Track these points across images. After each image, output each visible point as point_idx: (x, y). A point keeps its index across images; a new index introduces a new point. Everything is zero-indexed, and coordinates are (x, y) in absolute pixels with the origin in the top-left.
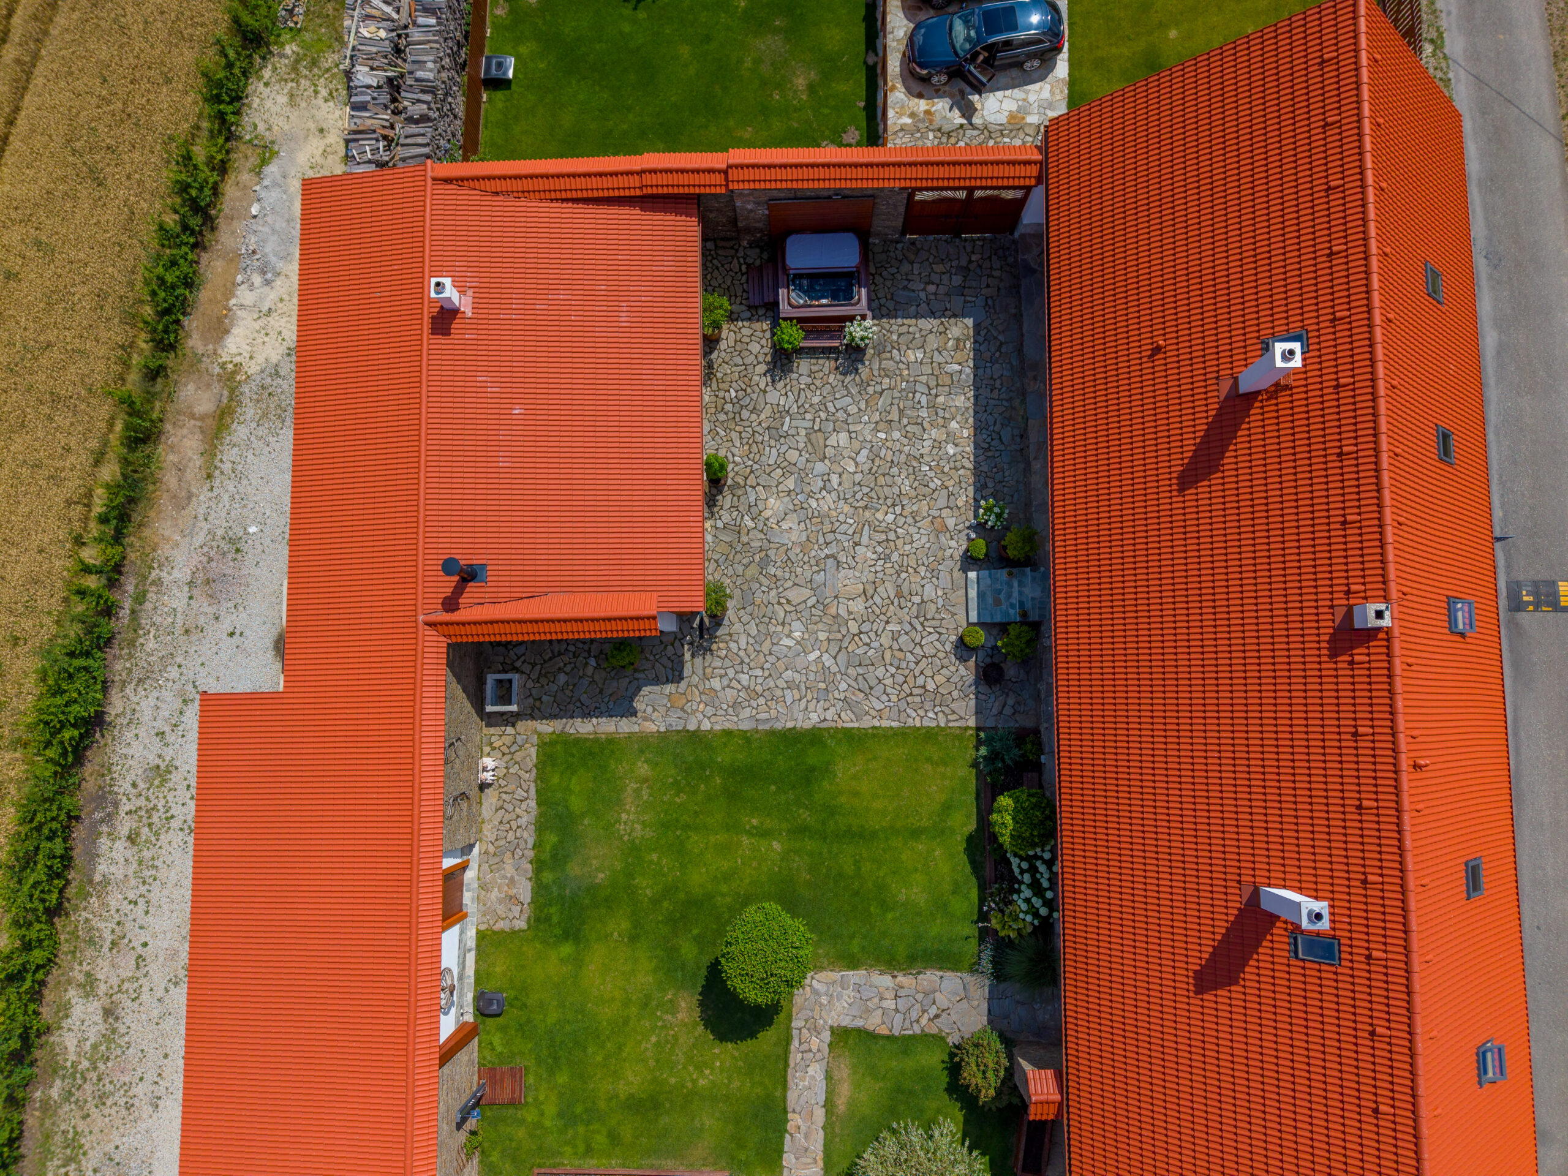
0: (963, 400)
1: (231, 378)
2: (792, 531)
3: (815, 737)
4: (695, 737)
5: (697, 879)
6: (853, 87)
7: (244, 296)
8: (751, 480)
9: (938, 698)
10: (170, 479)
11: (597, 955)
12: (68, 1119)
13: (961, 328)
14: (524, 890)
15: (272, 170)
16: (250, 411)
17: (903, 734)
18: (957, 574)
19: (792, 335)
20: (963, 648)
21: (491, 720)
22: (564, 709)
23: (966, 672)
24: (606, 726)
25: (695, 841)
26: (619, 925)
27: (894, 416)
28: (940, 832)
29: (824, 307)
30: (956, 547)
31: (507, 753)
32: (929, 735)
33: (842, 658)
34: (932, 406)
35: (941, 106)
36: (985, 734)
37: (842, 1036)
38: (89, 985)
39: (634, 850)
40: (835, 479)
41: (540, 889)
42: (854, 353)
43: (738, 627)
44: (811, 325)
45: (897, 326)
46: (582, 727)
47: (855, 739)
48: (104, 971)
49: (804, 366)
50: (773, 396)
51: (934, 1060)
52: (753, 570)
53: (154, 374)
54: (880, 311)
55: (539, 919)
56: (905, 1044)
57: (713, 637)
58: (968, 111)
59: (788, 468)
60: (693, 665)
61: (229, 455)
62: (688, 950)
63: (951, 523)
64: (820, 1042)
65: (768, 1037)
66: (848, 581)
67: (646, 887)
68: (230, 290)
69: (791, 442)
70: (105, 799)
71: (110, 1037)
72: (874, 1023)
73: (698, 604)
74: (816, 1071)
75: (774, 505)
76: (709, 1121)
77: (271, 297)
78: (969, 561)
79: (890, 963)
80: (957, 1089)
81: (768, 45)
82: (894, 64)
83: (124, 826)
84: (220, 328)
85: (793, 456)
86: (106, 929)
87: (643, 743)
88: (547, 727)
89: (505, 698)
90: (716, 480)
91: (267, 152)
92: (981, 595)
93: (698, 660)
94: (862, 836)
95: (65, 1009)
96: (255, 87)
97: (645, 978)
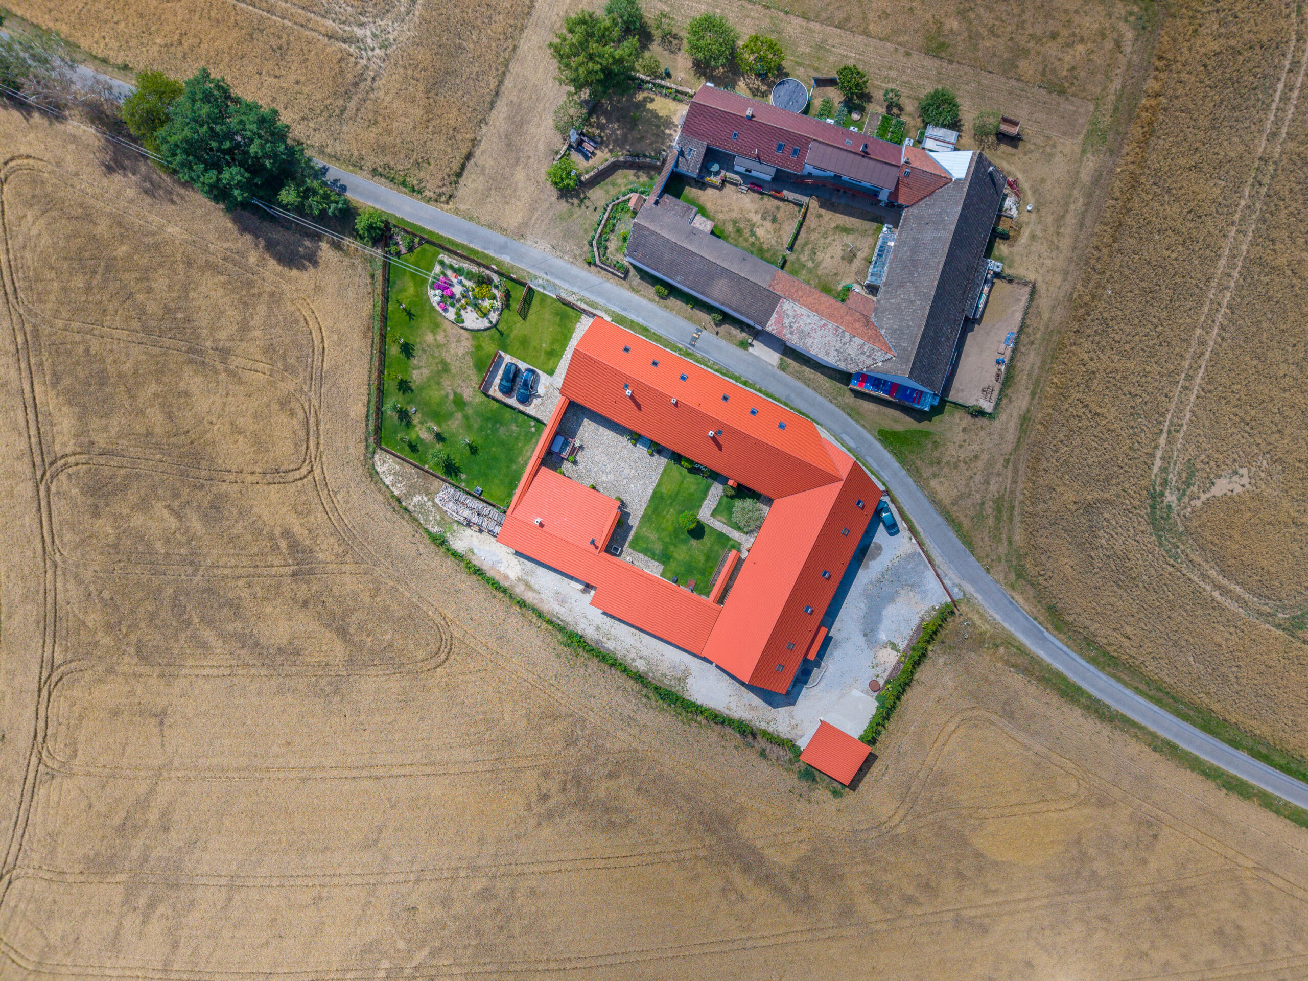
0: (601, 429)
1: (519, 579)
2: (611, 477)
3: (655, 493)
4: (643, 516)
5: (671, 528)
6: (521, 417)
7: (502, 569)
8: (597, 480)
9: (659, 464)
10: (535, 602)
11: (675, 555)
12: (657, 674)
13: (586, 422)
14: (656, 563)
15: (475, 551)
16: (529, 579)
17: (662, 475)
18: (636, 448)
19: (571, 458)
20: (652, 455)
21: (620, 555)
22: (625, 540)
23: (656, 456)
24: (632, 533)
25: (663, 526)
26: (672, 548)
27: (597, 445)
28: (684, 477)
29: (568, 449)
30: (630, 445)
31: (628, 555)
32: (665, 470)
33: (642, 480)
34: (599, 436)
35: (535, 401)
36: (670, 458)
37: (712, 515)
38: (633, 660)
39: (659, 538)
40: (604, 463)
41: (657, 560)
42: (581, 447)
43: (625, 498)
44: (571, 453)
45: (579, 434)
46: (630, 538)
47: (659, 485)
48: (632, 656)
49: (578, 458)
50: (581, 467)
51: (725, 499)
52: (615, 489)
53: (511, 596)
54: (573, 437)
55: (663, 563)
56: (720, 503)
57: (625, 504)
58: (539, 396)
59: (597, 472)
60: (628, 510)
61: (537, 587)
62: (683, 537)
63: (625, 444)
64: (712, 520)
65: (706, 529)
66: (627, 471)
67: (667, 539)
68: (499, 572)
69: (592, 468)
70: (597, 642)
71: (646, 659)
72: (713, 507)
73: (619, 503)
74: (717, 523)
75: (604, 478)
76: (716, 548)
77: (505, 563)
78: (635, 445)
79: (704, 499)
80: (732, 497)
81: (502, 431)
82: (521, 407)
83: (605, 640)
84: (507, 577)
85: (595, 469)
86: (624, 652)
87: (639, 527)
88: (627, 545)
89: (616, 549)
90: (594, 488)
91: (471, 551)
92: (642, 446)
94: (678, 493)
95: (636, 667)
96: (453, 547)
97: (684, 547)
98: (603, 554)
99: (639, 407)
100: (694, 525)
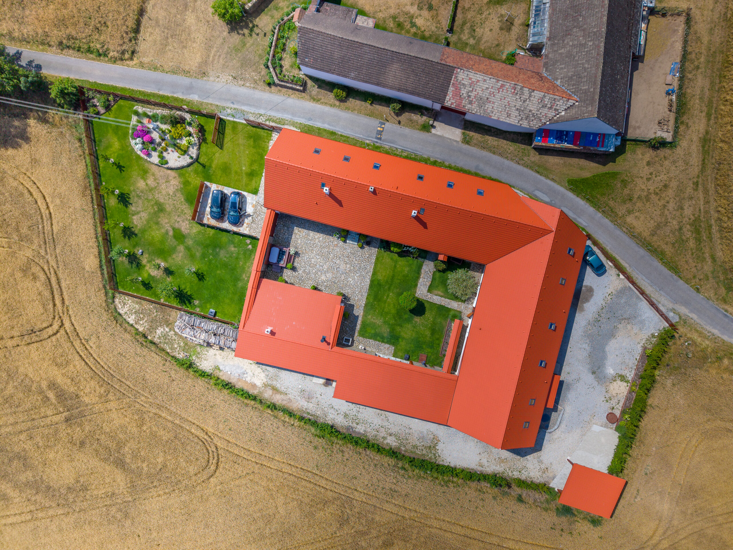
0: (312, 233)
1: (266, 385)
2: (329, 275)
3: (372, 281)
4: (366, 305)
5: (393, 311)
6: (237, 238)
7: (248, 379)
8: (317, 281)
9: (370, 255)
10: (284, 403)
11: (402, 334)
12: (409, 447)
13: (296, 230)
14: (387, 346)
15: (221, 368)
16: (274, 383)
17: (376, 264)
18: (347, 244)
19: (289, 265)
20: (362, 248)
21: (352, 345)
22: (353, 330)
23: (367, 248)
24: (359, 322)
25: (386, 310)
26: (398, 329)
27: (311, 248)
28: (396, 262)
29: (285, 258)
30: (341, 243)
31: (360, 343)
32: (377, 259)
33: (358, 272)
34: (311, 240)
35: (246, 221)
36: (380, 247)
37: (429, 291)
38: (384, 438)
39: (385, 322)
40: (321, 264)
41: (387, 343)
42: (297, 254)
43: (346, 291)
44: (288, 261)
45: (292, 243)
46: (358, 327)
47: (374, 274)
48: (382, 435)
49: (296, 264)
50: (300, 272)
51: (438, 274)
52: (336, 285)
53: (261, 402)
54: (288, 246)
55: (393, 344)
56: (433, 279)
57: (347, 297)
58: (249, 215)
59: (316, 273)
60: (351, 302)
61: (283, 389)
62: (406, 316)
63: (336, 243)
64: (430, 295)
65: (426, 305)
66: (342, 267)
67: (392, 322)
68: (246, 382)
69: (311, 271)
70: (348, 428)
71: (395, 435)
72: (428, 284)
73: (341, 298)
74: (435, 297)
75: (323, 278)
76: (439, 320)
77: (250, 373)
78: (345, 242)
79: (418, 278)
80: (444, 271)
81: (222, 254)
82: (235, 229)
83: (354, 425)
84: (254, 386)
85: (314, 271)
86: (374, 433)
87: (365, 316)
88: (356, 334)
89: (348, 341)
90: (316, 288)
91: (217, 368)
92: (352, 241)
93: (351, 301)
94: (393, 277)
95: (388, 444)
96: (201, 367)
97: (409, 326)
98: (336, 349)
99: (340, 203)
100: (415, 304)
